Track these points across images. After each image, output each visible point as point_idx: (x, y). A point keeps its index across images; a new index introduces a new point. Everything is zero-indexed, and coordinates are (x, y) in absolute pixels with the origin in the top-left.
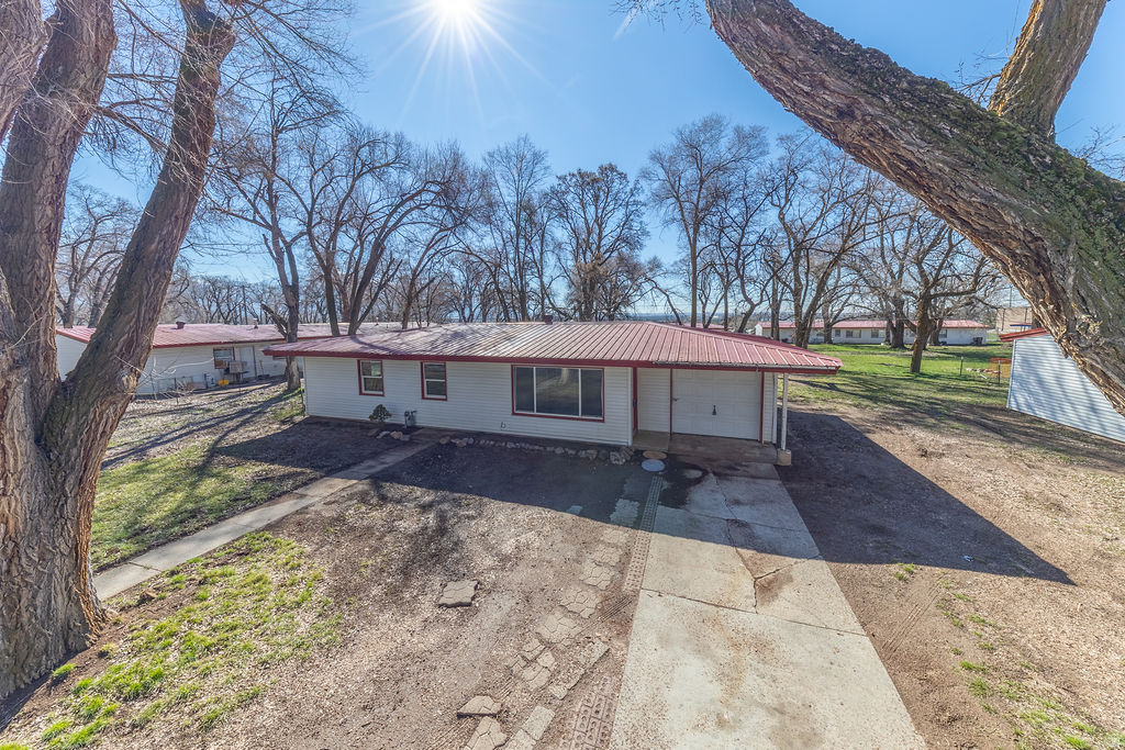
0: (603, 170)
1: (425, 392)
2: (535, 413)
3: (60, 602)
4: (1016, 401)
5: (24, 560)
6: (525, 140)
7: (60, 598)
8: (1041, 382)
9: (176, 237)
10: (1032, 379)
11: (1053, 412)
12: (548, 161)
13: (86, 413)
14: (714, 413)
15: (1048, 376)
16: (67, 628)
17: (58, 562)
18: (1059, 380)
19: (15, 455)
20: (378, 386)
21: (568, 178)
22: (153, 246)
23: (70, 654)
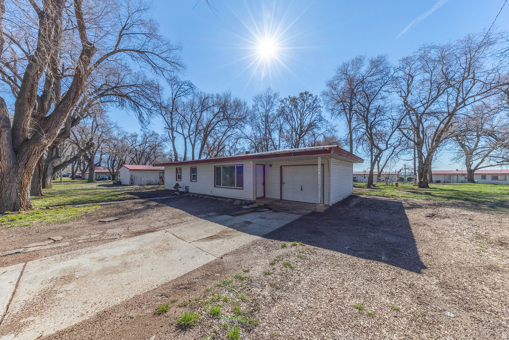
0: (301, 94)
1: (192, 179)
2: (222, 186)
3: (14, 195)
5: (5, 180)
7: (14, 194)
9: (69, 105)
13: (29, 147)
14: (302, 190)
16: (15, 204)
17: (15, 184)
19: (3, 151)
20: (180, 177)
21: (285, 100)
22: (61, 106)
23: (14, 210)
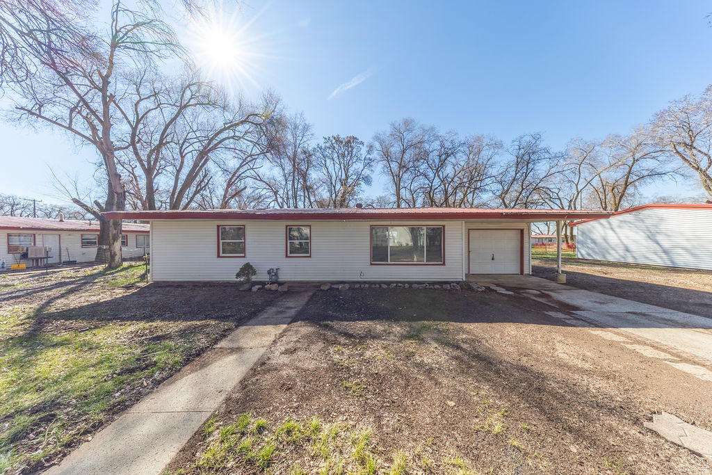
1: (289, 252)
2: (389, 262)
4: (580, 253)
6: (301, 115)
8: (594, 242)
10: (589, 241)
11: (604, 256)
12: (313, 130)
14: (493, 259)
15: (599, 240)
18: (605, 239)
20: (240, 249)
